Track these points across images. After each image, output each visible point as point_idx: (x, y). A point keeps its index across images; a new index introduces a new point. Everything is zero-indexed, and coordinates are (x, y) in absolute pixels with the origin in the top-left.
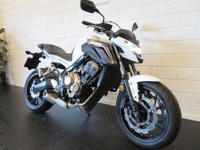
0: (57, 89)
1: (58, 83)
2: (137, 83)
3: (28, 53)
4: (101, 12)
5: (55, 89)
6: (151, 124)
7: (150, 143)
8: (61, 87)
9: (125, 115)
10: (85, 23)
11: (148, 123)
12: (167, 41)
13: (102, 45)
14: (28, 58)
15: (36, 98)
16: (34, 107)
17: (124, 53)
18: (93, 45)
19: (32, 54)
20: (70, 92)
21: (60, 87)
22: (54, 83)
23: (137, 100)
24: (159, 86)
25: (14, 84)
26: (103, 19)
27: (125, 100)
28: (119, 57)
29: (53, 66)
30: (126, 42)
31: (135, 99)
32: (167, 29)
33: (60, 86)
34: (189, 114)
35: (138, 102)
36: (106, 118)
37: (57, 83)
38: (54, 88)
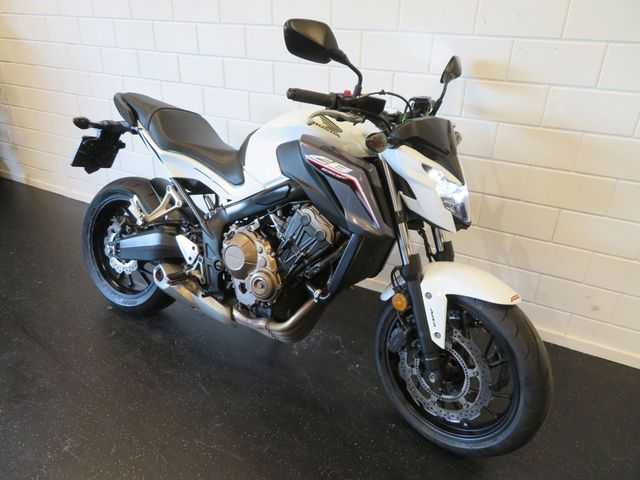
0: (198, 268)
1: (201, 248)
2: (447, 296)
3: (82, 123)
4: (352, 62)
5: (190, 267)
6: (471, 404)
7: (461, 443)
8: (212, 265)
9: (400, 365)
10: (296, 95)
11: (462, 400)
12: (544, 127)
13: (350, 173)
14: (85, 138)
15: (128, 273)
16: (122, 300)
17: (414, 197)
18: (320, 167)
19: (96, 126)
20: (243, 288)
21: (209, 266)
22: (186, 246)
23: (441, 343)
24: (506, 314)
25: (26, 179)
26: (357, 83)
27: (405, 333)
28: (397, 208)
29: (176, 190)
30: (426, 167)
31: (434, 339)
32: (552, 87)
33: (208, 262)
34: (566, 334)
35: (442, 346)
36: (337, 337)
37: (196, 252)
38: (189, 262)
